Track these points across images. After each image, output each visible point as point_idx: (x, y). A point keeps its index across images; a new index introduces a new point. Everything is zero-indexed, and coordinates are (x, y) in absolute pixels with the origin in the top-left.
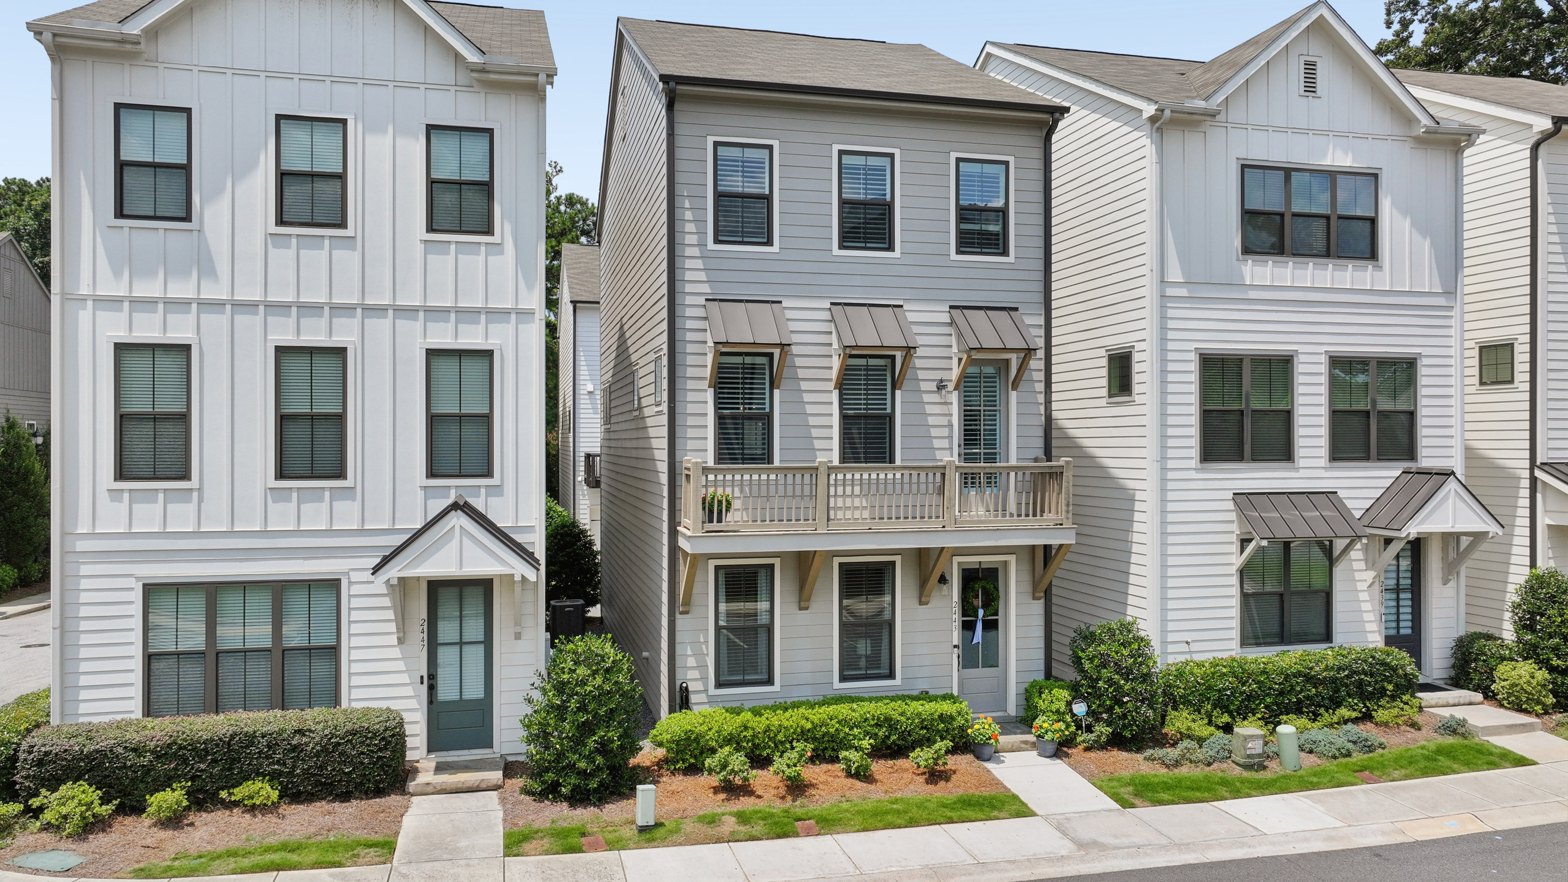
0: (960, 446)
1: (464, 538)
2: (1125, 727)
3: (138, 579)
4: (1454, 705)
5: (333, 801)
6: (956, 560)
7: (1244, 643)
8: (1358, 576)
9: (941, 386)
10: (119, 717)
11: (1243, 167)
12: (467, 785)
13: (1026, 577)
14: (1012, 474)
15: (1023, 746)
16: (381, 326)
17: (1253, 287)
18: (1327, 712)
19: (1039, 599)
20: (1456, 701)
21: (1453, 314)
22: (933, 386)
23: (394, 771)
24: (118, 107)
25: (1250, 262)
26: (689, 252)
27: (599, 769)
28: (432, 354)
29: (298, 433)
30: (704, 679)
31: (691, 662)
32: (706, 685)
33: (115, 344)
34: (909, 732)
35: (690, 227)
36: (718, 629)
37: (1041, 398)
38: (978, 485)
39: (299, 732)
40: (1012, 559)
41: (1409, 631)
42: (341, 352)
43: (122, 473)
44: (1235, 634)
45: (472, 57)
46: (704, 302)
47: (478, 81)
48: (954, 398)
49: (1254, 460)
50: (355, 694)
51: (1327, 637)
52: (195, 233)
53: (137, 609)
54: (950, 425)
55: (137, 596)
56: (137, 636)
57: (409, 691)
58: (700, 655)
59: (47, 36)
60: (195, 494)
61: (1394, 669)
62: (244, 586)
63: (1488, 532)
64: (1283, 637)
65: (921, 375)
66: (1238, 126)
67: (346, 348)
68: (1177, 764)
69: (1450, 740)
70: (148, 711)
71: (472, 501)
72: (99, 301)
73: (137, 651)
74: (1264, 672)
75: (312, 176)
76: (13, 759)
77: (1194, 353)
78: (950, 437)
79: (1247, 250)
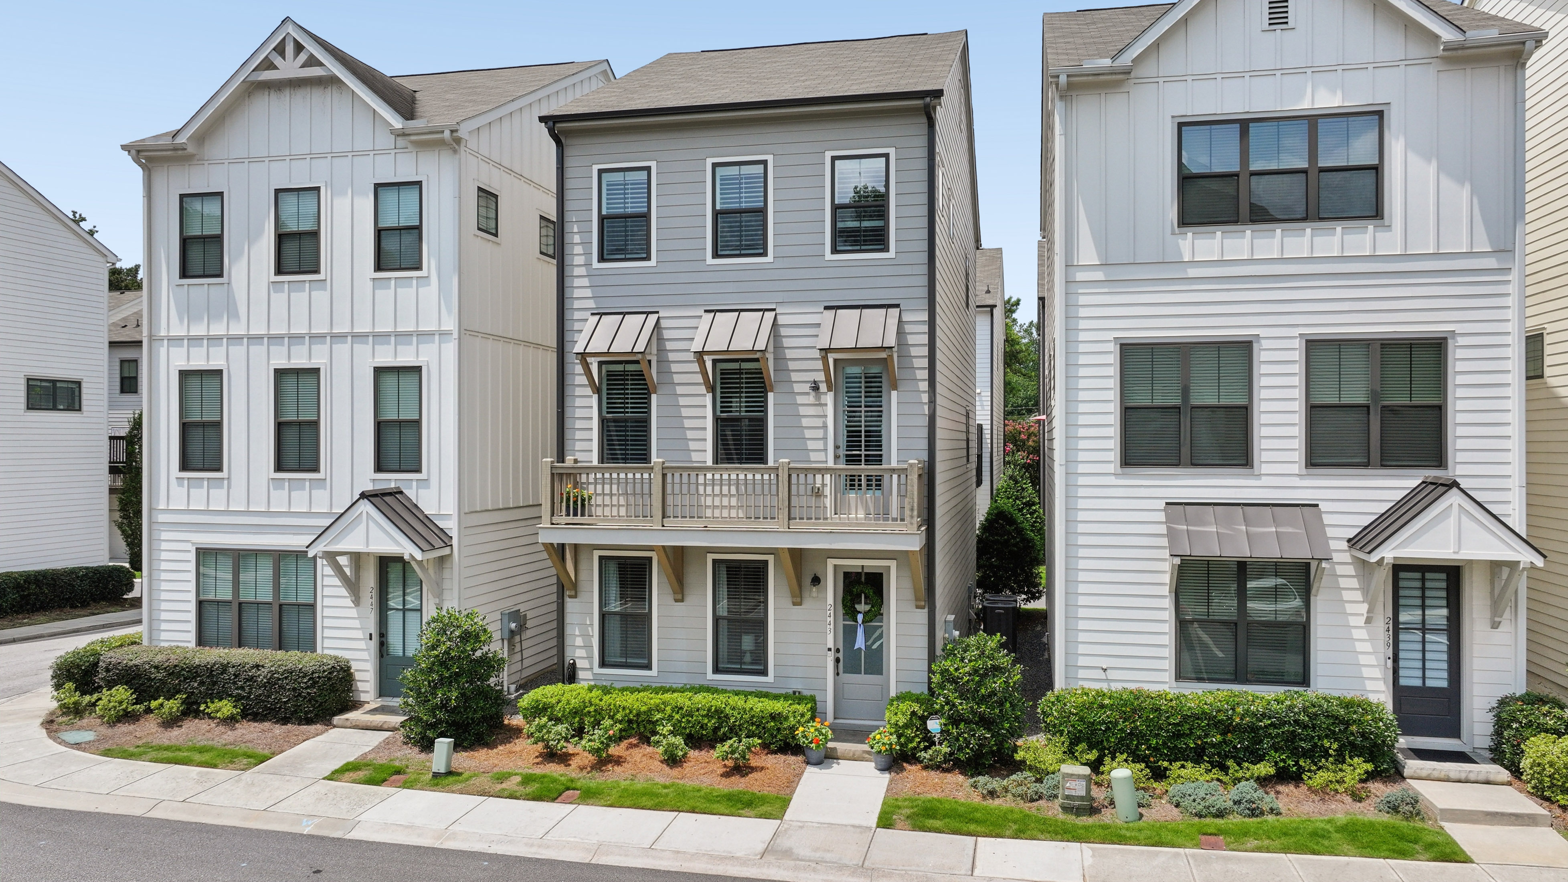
0: (837, 447)
1: (370, 521)
3: (193, 544)
6: (831, 563)
7: (1180, 676)
8: (1349, 608)
9: (816, 388)
11: (1180, 125)
12: (374, 724)
13: (907, 583)
16: (343, 349)
17: (1193, 263)
19: (923, 608)
20: (1464, 776)
21: (1510, 278)
22: (806, 388)
25: (1190, 235)
26: (577, 271)
28: (379, 371)
30: (590, 658)
31: (579, 642)
32: (591, 663)
33: (180, 371)
36: (603, 614)
37: (925, 398)
40: (893, 564)
41: (1444, 684)
42: (316, 371)
44: (1169, 664)
45: (398, 124)
46: (588, 316)
48: (829, 399)
49: (1195, 464)
50: (327, 643)
52: (226, 285)
54: (825, 427)
55: (192, 557)
56: (192, 586)
57: (362, 645)
60: (226, 482)
62: (256, 554)
64: (1237, 675)
65: (794, 377)
66: (1173, 79)
67: (319, 369)
69: (1380, 817)
72: (171, 339)
73: (192, 597)
75: (299, 235)
76: (96, 665)
77: (1113, 344)
78: (825, 438)
79: (1185, 222)
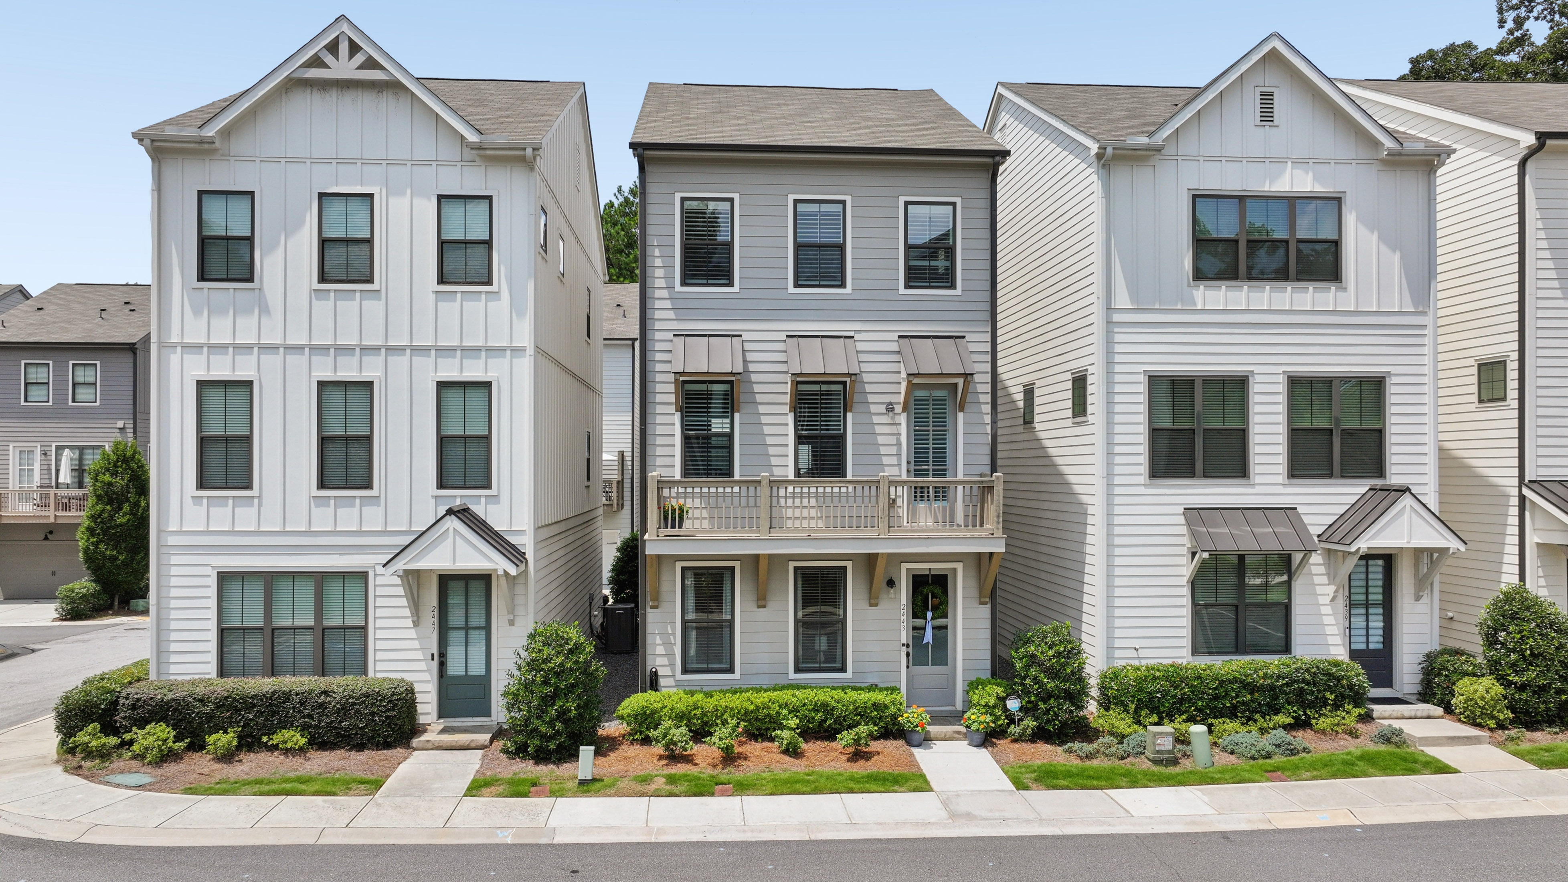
0: (908, 463)
1: (457, 537)
2: (1048, 721)
3: (214, 568)
4: (1410, 718)
5: (351, 750)
6: (905, 566)
7: (1195, 651)
8: (1320, 590)
9: (890, 408)
10: (197, 677)
11: (1195, 197)
12: (460, 743)
13: (973, 583)
14: (960, 488)
15: (956, 735)
16: (401, 362)
17: (1203, 311)
18: (1263, 718)
19: (986, 603)
20: (1413, 714)
21: (1426, 332)
22: (883, 409)
23: (400, 728)
24: (201, 193)
25: (1202, 287)
26: (658, 294)
27: (558, 733)
28: (442, 386)
29: (336, 452)
30: (672, 665)
31: (660, 650)
32: (673, 670)
33: (197, 381)
34: (844, 717)
35: (659, 273)
36: (684, 623)
37: (988, 419)
38: (926, 498)
39: (325, 693)
40: (959, 567)
41: (1380, 646)
42: (369, 385)
43: (202, 484)
44: (1186, 642)
45: (472, 137)
46: (671, 337)
47: (480, 156)
48: (903, 419)
49: (1206, 476)
50: (380, 666)
51: (1286, 648)
52: (257, 291)
53: (213, 592)
54: (899, 444)
55: (213, 581)
56: (213, 614)
57: (423, 666)
58: (668, 644)
59: (147, 141)
60: (256, 501)
61: (1339, 679)
62: (294, 576)
63: (1449, 549)
64: (1239, 648)
65: (871, 398)
66: (1188, 158)
67: (372, 383)
68: (1089, 756)
69: (1382, 748)
70: (222, 672)
71: (474, 508)
72: (187, 348)
73: (213, 625)
74: (1199, 677)
75: (347, 241)
76: (115, 703)
77: (1142, 375)
78: (899, 455)
79: (1199, 275)
